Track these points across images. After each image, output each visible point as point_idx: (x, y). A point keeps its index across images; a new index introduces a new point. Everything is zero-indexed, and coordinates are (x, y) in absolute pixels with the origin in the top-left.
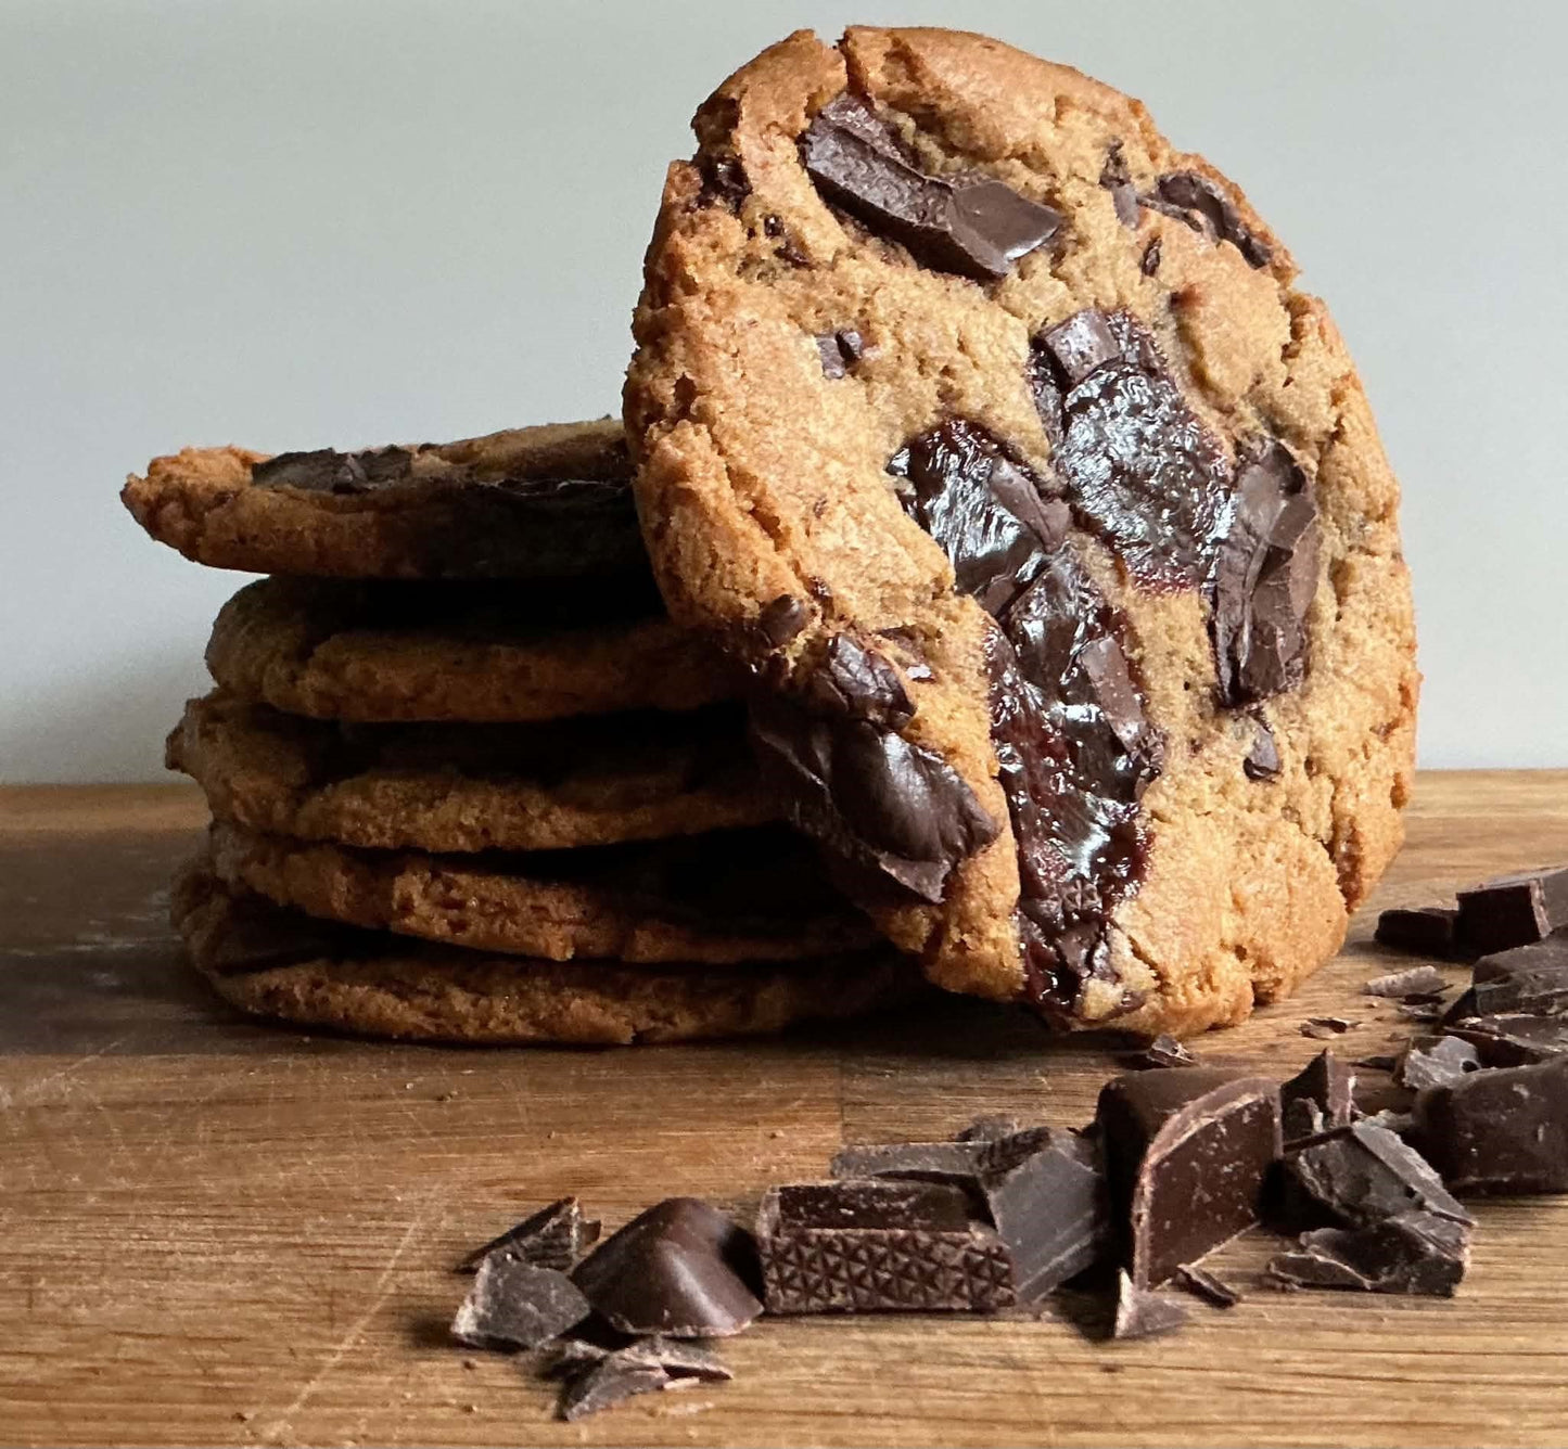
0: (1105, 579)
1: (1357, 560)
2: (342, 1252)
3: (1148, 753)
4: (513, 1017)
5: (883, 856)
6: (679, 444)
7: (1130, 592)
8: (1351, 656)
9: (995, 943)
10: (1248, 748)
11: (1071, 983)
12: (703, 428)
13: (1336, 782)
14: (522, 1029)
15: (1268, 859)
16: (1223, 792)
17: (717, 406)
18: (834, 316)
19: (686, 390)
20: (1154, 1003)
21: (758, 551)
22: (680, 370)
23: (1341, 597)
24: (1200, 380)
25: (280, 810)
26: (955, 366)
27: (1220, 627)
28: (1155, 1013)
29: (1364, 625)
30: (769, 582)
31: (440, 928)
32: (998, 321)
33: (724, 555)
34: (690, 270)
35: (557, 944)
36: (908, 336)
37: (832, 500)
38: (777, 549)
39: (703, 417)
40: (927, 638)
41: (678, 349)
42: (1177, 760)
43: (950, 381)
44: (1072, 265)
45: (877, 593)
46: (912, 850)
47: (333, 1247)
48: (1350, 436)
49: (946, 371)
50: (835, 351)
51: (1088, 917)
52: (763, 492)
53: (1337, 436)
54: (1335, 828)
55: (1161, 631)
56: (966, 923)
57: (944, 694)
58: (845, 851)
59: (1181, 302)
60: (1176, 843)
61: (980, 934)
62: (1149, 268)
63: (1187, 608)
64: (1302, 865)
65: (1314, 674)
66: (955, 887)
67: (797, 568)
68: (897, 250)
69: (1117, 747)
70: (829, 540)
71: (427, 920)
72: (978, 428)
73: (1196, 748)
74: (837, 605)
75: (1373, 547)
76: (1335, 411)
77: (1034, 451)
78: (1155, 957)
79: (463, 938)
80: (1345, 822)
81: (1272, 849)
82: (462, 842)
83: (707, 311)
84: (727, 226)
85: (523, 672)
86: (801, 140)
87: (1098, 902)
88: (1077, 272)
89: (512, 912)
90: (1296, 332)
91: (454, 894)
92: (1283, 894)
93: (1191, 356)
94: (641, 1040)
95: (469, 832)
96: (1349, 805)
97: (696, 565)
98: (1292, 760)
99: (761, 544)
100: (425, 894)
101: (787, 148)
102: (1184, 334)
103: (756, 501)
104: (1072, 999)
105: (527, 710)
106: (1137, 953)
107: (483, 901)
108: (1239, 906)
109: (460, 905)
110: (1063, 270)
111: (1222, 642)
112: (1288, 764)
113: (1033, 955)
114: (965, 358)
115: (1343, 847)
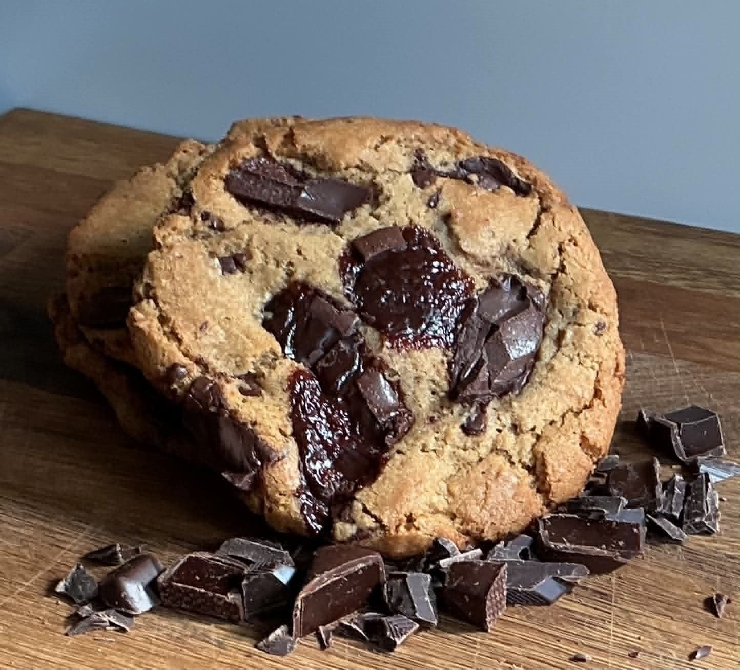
1: (571, 329)
6: (138, 309)
7: (385, 349)
8: (551, 375)
9: (285, 506)
10: (463, 420)
12: (152, 301)
16: (444, 440)
17: (159, 293)
18: (233, 248)
19: (148, 287)
21: (167, 349)
22: (146, 280)
23: (558, 348)
24: (462, 252)
26: (295, 262)
29: (566, 360)
30: (169, 359)
34: (159, 240)
36: (269, 252)
38: (178, 346)
39: (155, 299)
40: (259, 377)
41: (146, 272)
43: (292, 268)
44: (381, 210)
45: (234, 360)
48: (569, 270)
49: (290, 264)
52: (175, 325)
53: (560, 270)
54: (534, 459)
56: (270, 498)
57: (262, 400)
59: (447, 218)
61: (277, 503)
62: (431, 205)
67: (186, 353)
68: (282, 217)
70: (207, 340)
73: (433, 420)
74: (210, 366)
75: (582, 321)
76: (558, 258)
78: (376, 512)
80: (539, 456)
86: (226, 180)
88: (383, 212)
90: (538, 223)
93: (456, 241)
96: (541, 447)
99: (171, 345)
101: (218, 184)
102: (451, 233)
103: (172, 328)
104: (329, 532)
106: (365, 510)
108: (451, 493)
110: (377, 213)
114: (301, 258)
115: (538, 469)
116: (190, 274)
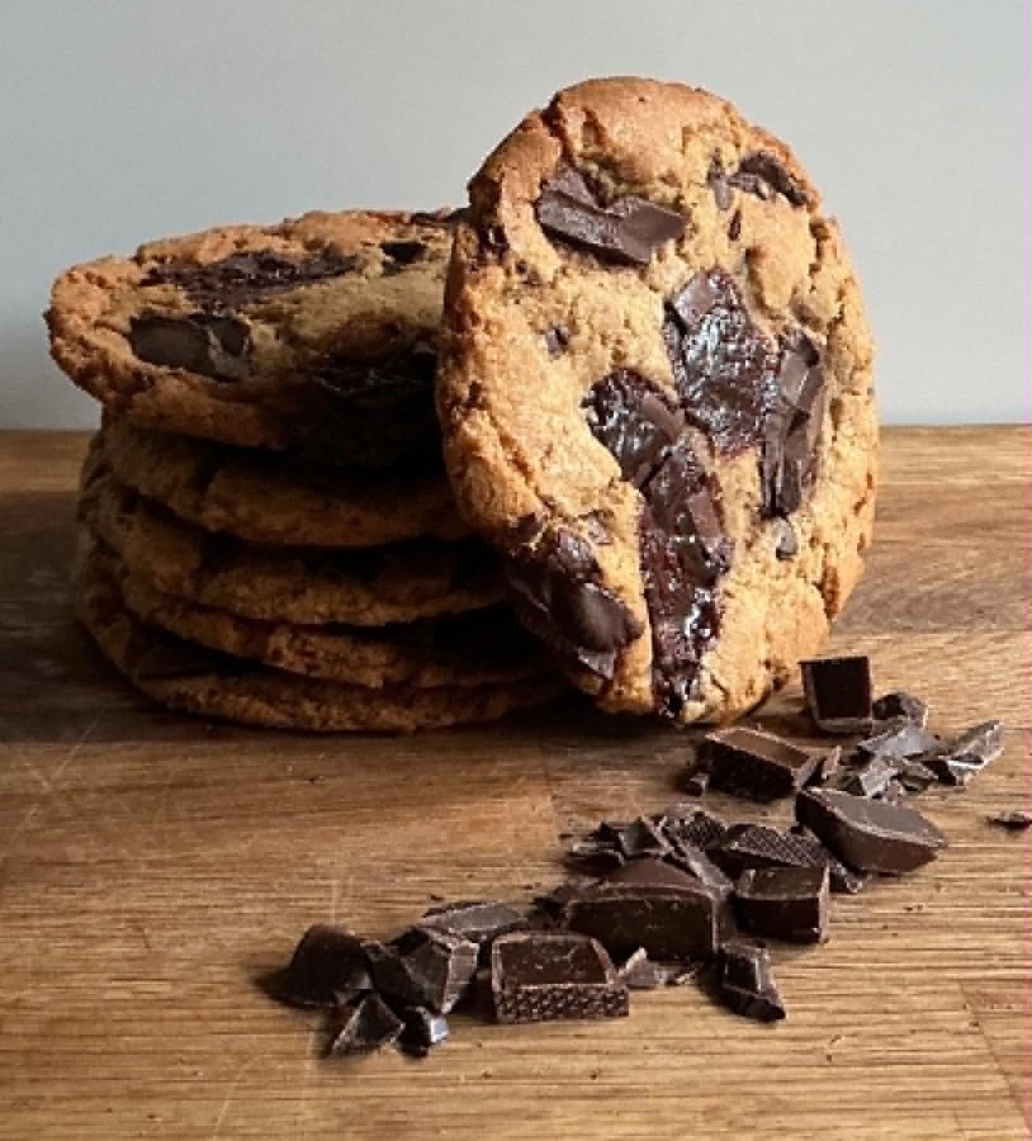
0: (703, 455)
1: (847, 399)
2: (302, 903)
3: (723, 557)
4: (344, 718)
5: (580, 650)
6: (473, 425)
7: (717, 462)
8: (840, 466)
9: (638, 690)
10: (778, 542)
11: (677, 704)
12: (485, 412)
13: (826, 547)
14: (349, 726)
15: (786, 607)
16: (764, 572)
17: (493, 397)
18: (554, 317)
19: (475, 389)
20: (722, 708)
21: (517, 488)
22: (472, 377)
23: (836, 426)
24: (760, 303)
25: (187, 585)
26: (623, 338)
27: (766, 467)
28: (721, 713)
29: (848, 443)
30: (523, 505)
31: (300, 668)
32: (647, 299)
33: (499, 491)
34: (475, 309)
35: (374, 680)
36: (596, 322)
37: (555, 442)
38: (527, 482)
39: (484, 406)
40: (605, 515)
41: (471, 364)
42: (738, 555)
43: (620, 348)
44: (688, 247)
45: (580, 495)
46: (597, 647)
47: (297, 900)
48: (848, 319)
49: (619, 342)
50: (555, 341)
51: (687, 663)
52: (519, 449)
53: (840, 320)
54: (825, 574)
55: (733, 480)
56: (623, 680)
57: (615, 551)
58: (558, 646)
59: (752, 255)
60: (737, 611)
61: (630, 686)
62: (733, 235)
63: (748, 462)
64: (805, 605)
65: (818, 481)
66: (619, 664)
67: (537, 490)
69: (707, 556)
70: (554, 470)
71: (292, 664)
72: (635, 375)
73: (749, 545)
74: (558, 510)
75: (856, 389)
76: (839, 304)
77: (666, 383)
78: (724, 683)
79: (314, 674)
80: (830, 572)
81: (788, 598)
82: (317, 620)
83: (487, 338)
84: (496, 275)
85: (355, 522)
86: (535, 204)
87: (693, 653)
88: (692, 252)
89: (345, 661)
90: (819, 253)
91: (309, 648)
92: (794, 626)
93: (757, 290)
94: (420, 729)
95: (320, 615)
96: (833, 561)
97: (481, 497)
98: (802, 541)
99: (518, 480)
100: (289, 647)
101: (529, 211)
102: (753, 277)
103: (516, 454)
104: (677, 714)
105: (356, 541)
106: (714, 682)
107: (327, 653)
108: (769, 637)
109: (312, 655)
110: (683, 251)
111: (767, 477)
112: (800, 544)
113: (658, 690)
114: (629, 331)
115: (828, 586)
116: (523, 367)
